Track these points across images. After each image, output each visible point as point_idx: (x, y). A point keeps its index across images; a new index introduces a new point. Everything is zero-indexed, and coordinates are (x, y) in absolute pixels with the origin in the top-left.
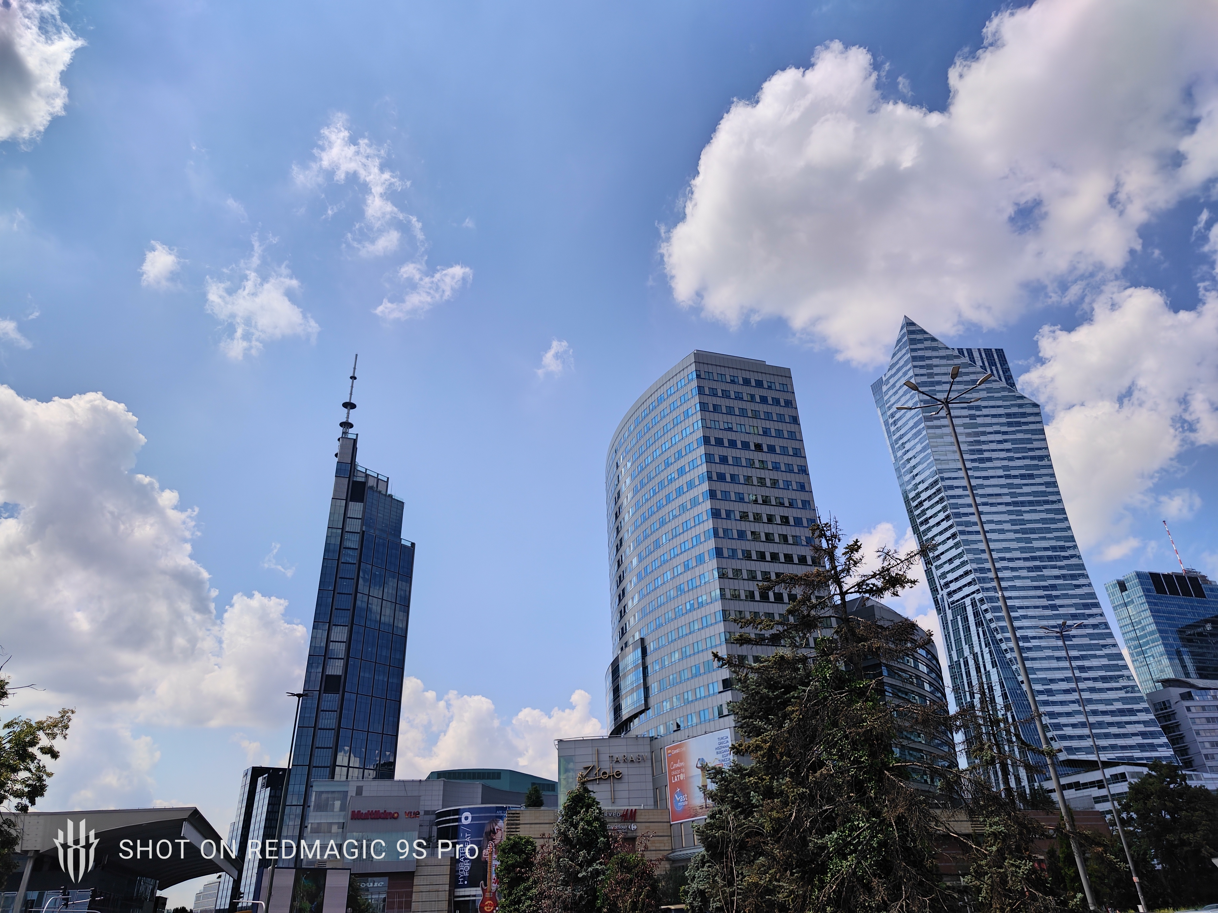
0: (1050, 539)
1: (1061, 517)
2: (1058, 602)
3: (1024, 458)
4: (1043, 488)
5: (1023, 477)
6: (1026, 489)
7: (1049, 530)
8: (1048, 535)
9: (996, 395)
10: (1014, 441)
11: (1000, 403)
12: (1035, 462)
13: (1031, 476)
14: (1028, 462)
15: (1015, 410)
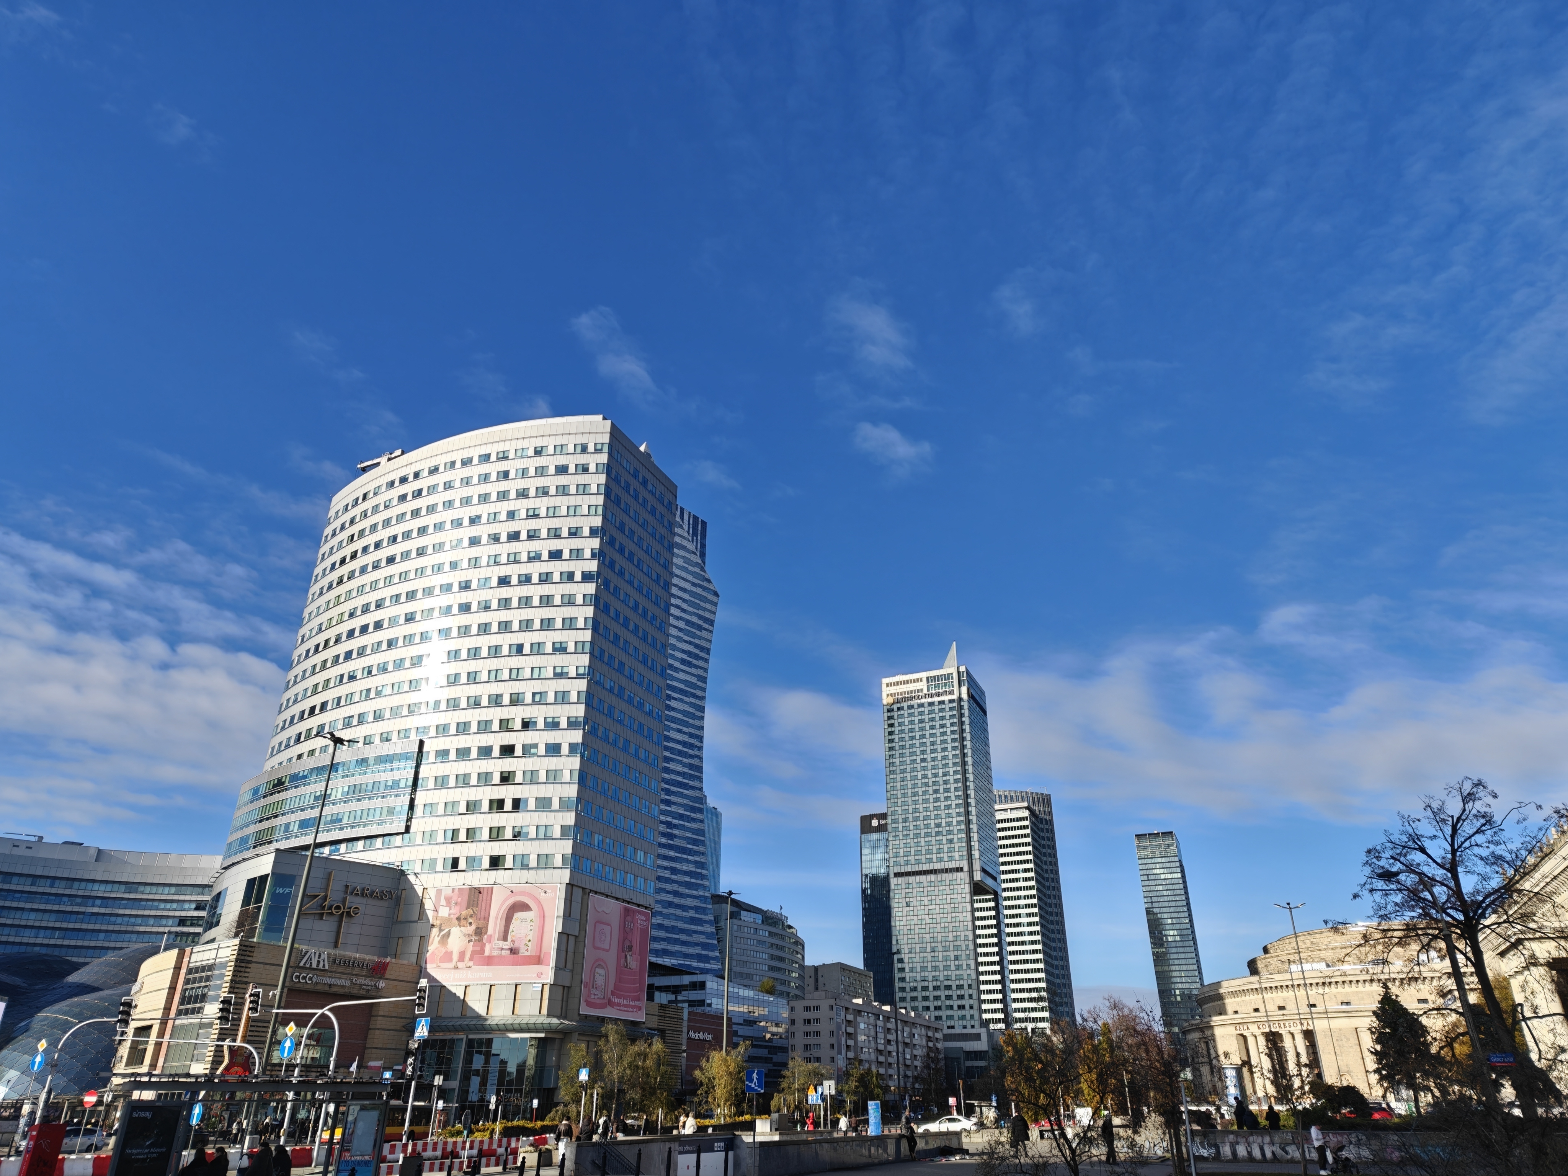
0: (684, 733)
1: (699, 714)
2: (672, 798)
3: (690, 643)
4: (694, 680)
5: (683, 661)
6: (682, 676)
7: (687, 725)
8: (685, 729)
9: (690, 568)
10: (688, 622)
11: (690, 578)
12: (697, 651)
13: (689, 664)
14: (691, 648)
15: (699, 591)
